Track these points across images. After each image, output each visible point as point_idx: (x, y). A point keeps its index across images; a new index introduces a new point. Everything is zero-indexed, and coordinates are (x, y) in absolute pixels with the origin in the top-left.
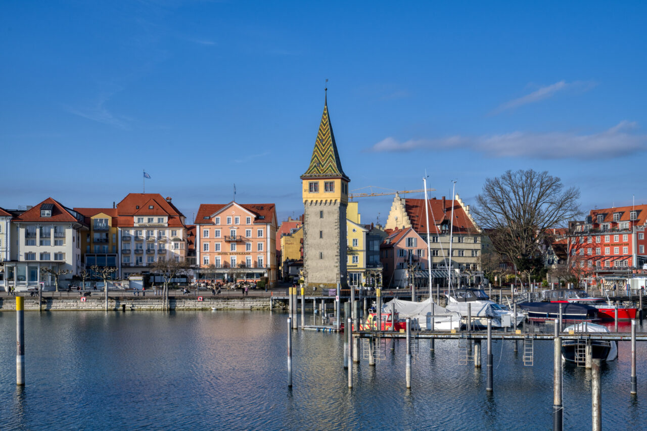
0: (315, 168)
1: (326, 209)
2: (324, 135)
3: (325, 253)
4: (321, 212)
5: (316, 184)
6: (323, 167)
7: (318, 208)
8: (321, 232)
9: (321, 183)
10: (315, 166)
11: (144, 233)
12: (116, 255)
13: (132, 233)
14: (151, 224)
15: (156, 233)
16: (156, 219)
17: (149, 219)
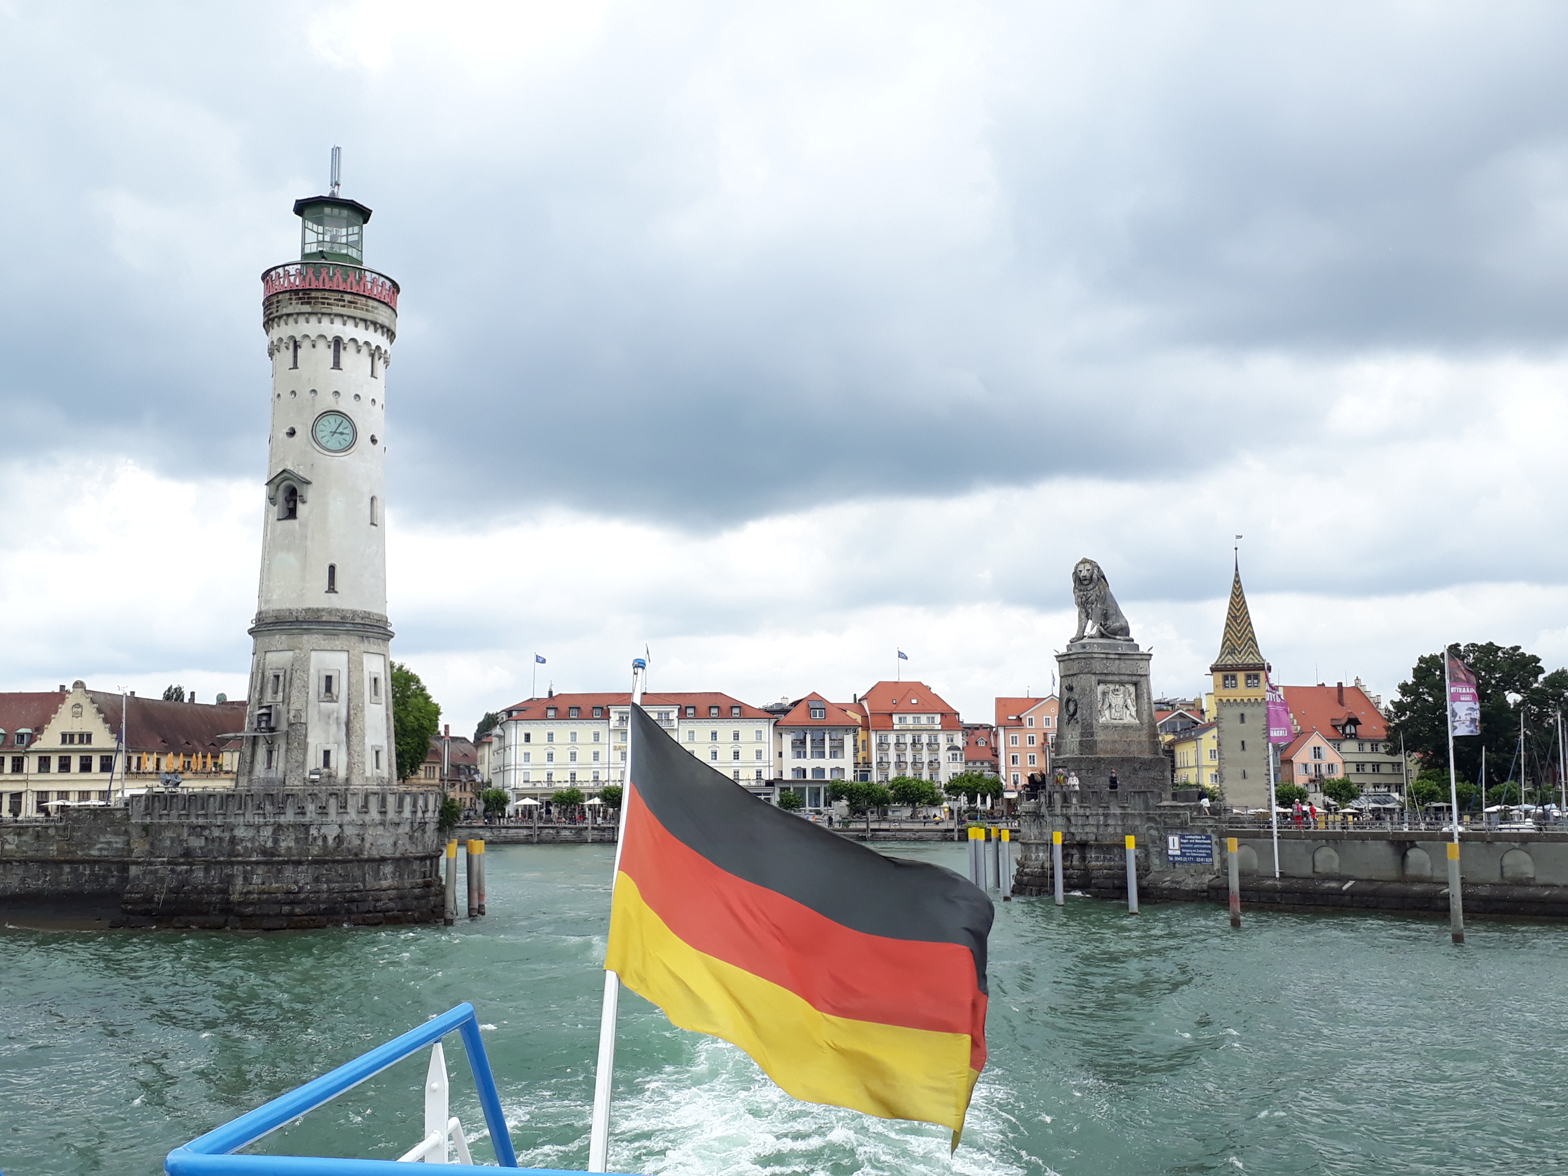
0: (1229, 656)
1: (1247, 711)
2: (1238, 610)
3: (1248, 771)
4: (1242, 715)
5: (1234, 678)
6: (1240, 653)
7: (1238, 711)
8: (1243, 743)
9: (1241, 676)
10: (1228, 653)
11: (909, 739)
12: (869, 771)
13: (892, 738)
14: (918, 727)
15: (925, 739)
16: (924, 719)
17: (914, 718)
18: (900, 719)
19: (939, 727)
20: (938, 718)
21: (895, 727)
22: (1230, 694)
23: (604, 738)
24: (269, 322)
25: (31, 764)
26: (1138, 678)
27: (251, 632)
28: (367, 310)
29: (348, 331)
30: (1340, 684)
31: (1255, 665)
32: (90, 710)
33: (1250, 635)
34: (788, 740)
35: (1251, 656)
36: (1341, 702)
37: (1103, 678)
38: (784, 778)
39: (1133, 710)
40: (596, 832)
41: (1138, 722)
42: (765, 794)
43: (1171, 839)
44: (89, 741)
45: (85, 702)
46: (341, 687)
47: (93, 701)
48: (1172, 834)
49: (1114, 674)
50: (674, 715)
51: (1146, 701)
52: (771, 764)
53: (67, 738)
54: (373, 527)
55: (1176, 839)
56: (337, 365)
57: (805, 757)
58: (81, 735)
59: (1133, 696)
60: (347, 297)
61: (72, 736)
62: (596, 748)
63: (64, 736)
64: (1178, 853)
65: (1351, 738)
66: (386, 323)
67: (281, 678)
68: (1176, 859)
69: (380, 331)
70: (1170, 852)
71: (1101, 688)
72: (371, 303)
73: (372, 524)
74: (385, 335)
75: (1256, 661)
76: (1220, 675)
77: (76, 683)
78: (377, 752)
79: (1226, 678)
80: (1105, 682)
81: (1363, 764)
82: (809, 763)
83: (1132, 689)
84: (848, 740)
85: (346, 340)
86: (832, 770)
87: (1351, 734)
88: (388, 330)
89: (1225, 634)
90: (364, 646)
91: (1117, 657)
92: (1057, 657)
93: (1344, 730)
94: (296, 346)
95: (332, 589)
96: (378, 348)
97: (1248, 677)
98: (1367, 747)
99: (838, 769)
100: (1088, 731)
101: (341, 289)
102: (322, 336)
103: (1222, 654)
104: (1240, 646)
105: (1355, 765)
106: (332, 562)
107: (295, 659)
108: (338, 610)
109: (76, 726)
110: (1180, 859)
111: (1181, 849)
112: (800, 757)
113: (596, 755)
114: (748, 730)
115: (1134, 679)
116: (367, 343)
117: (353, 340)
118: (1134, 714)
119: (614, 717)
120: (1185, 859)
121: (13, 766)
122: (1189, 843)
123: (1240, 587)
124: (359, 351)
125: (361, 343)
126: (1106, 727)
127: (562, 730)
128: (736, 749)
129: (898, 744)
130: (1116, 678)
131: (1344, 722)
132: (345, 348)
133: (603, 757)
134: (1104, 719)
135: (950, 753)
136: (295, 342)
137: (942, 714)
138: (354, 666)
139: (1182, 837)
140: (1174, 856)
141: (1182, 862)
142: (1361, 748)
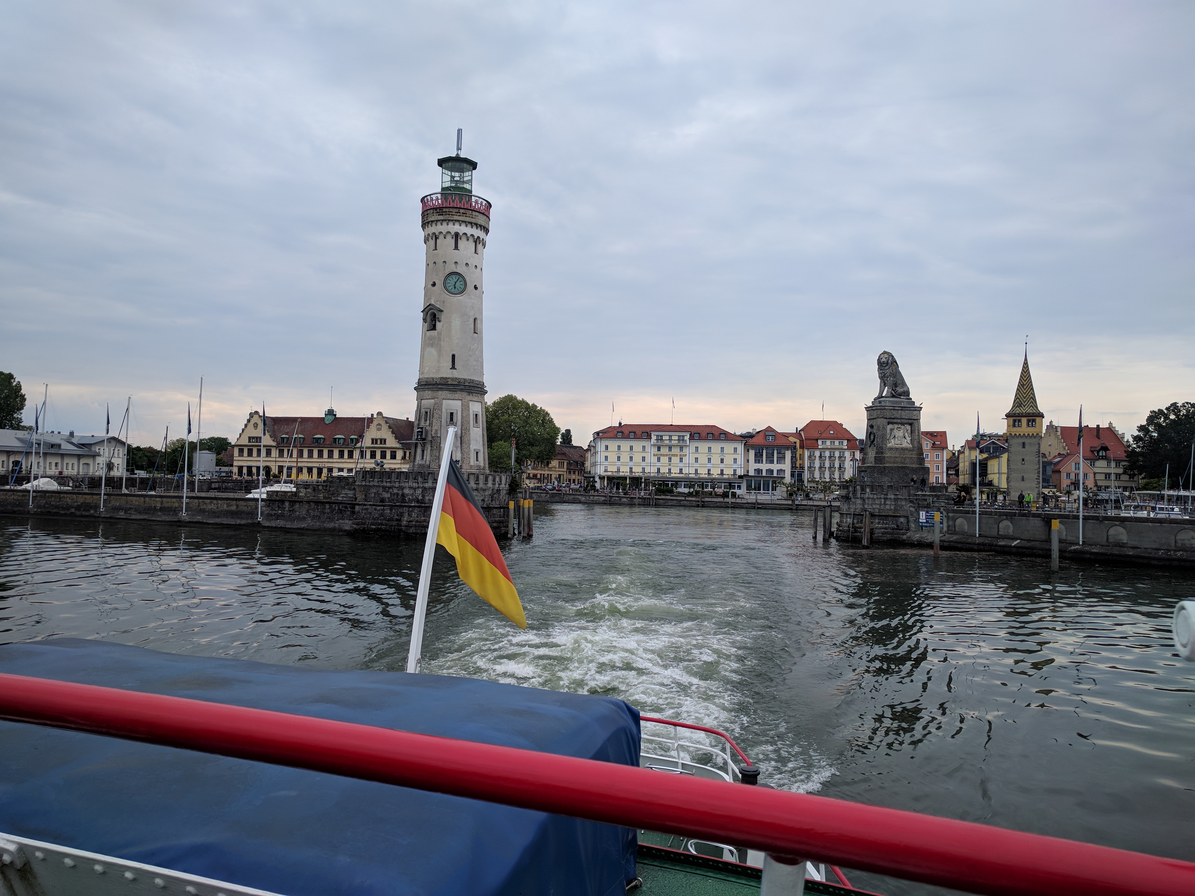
0: (1018, 408)
1: (1027, 441)
2: (1025, 381)
3: (1026, 476)
4: (1024, 443)
5: (1020, 421)
6: (1024, 406)
7: (1021, 440)
8: (1023, 460)
9: (1024, 420)
10: (1017, 406)
11: (827, 454)
12: (803, 472)
13: (817, 453)
14: (833, 447)
15: (837, 454)
16: (837, 443)
17: (831, 442)
18: (823, 442)
19: (846, 447)
20: (845, 443)
21: (819, 447)
22: (1017, 431)
23: (648, 449)
24: (424, 225)
25: (356, 454)
26: (912, 421)
27: (415, 389)
28: (472, 217)
29: (462, 229)
30: (1098, 426)
31: (1033, 413)
32: (385, 427)
33: (1032, 396)
34: (752, 453)
35: (1031, 408)
36: (1098, 437)
37: (891, 420)
38: (750, 474)
39: (909, 439)
40: (641, 500)
41: (911, 446)
42: (738, 483)
43: (921, 513)
44: (385, 443)
45: (382, 422)
46: (458, 418)
47: (386, 422)
48: (922, 510)
49: (897, 419)
50: (687, 438)
51: (917, 434)
52: (742, 466)
53: (375, 441)
54: (476, 334)
55: (924, 513)
56: (456, 247)
57: (762, 463)
58: (381, 440)
59: (909, 431)
60: (462, 211)
61: (376, 440)
62: (644, 455)
63: (373, 440)
64: (925, 521)
65: (1102, 459)
66: (483, 224)
67: (428, 413)
68: (923, 524)
69: (479, 228)
70: (920, 520)
71: (890, 427)
72: (474, 213)
73: (475, 333)
74: (483, 230)
75: (1034, 411)
76: (1011, 419)
77: (378, 413)
78: (477, 453)
79: (1015, 421)
80: (893, 423)
81: (1110, 474)
82: (764, 466)
83: (909, 427)
84: (788, 454)
85: (461, 234)
86: (778, 470)
87: (1102, 456)
88: (484, 228)
89: (1016, 395)
90: (470, 397)
91: (900, 408)
92: (866, 408)
93: (1098, 453)
94: (436, 238)
95: (453, 367)
96: (478, 237)
97: (1029, 421)
98: (1113, 464)
99: (781, 470)
100: (880, 451)
101: (458, 206)
102: (449, 232)
103: (1013, 407)
104: (1025, 402)
105: (1104, 475)
106: (454, 353)
107: (435, 404)
108: (456, 378)
109: (378, 435)
110: (926, 524)
111: (926, 519)
112: (759, 463)
113: (644, 459)
114: (729, 447)
115: (910, 421)
116: (472, 235)
117: (465, 234)
118: (909, 441)
119: (654, 438)
120: (928, 525)
121: (349, 455)
122: (930, 516)
123: (1028, 366)
124: (468, 240)
125: (469, 235)
126: (891, 449)
127: (625, 445)
128: (722, 457)
129: (820, 457)
130: (899, 421)
131: (1098, 449)
132: (460, 238)
133: (647, 460)
134: (890, 444)
135: (852, 463)
136: (436, 236)
137: (848, 440)
138: (465, 408)
139: (927, 512)
140: (922, 523)
141: (926, 527)
142: (1109, 466)
